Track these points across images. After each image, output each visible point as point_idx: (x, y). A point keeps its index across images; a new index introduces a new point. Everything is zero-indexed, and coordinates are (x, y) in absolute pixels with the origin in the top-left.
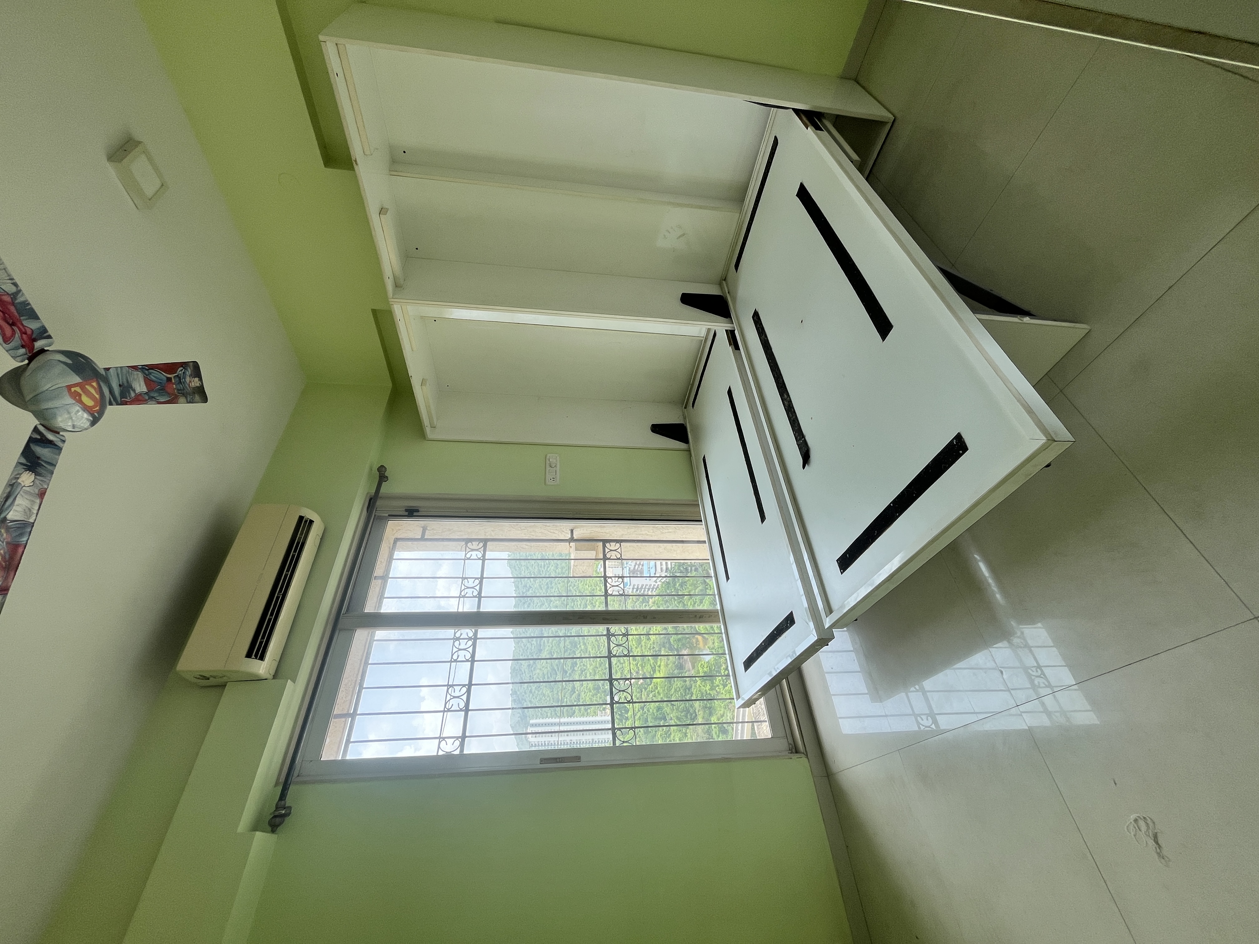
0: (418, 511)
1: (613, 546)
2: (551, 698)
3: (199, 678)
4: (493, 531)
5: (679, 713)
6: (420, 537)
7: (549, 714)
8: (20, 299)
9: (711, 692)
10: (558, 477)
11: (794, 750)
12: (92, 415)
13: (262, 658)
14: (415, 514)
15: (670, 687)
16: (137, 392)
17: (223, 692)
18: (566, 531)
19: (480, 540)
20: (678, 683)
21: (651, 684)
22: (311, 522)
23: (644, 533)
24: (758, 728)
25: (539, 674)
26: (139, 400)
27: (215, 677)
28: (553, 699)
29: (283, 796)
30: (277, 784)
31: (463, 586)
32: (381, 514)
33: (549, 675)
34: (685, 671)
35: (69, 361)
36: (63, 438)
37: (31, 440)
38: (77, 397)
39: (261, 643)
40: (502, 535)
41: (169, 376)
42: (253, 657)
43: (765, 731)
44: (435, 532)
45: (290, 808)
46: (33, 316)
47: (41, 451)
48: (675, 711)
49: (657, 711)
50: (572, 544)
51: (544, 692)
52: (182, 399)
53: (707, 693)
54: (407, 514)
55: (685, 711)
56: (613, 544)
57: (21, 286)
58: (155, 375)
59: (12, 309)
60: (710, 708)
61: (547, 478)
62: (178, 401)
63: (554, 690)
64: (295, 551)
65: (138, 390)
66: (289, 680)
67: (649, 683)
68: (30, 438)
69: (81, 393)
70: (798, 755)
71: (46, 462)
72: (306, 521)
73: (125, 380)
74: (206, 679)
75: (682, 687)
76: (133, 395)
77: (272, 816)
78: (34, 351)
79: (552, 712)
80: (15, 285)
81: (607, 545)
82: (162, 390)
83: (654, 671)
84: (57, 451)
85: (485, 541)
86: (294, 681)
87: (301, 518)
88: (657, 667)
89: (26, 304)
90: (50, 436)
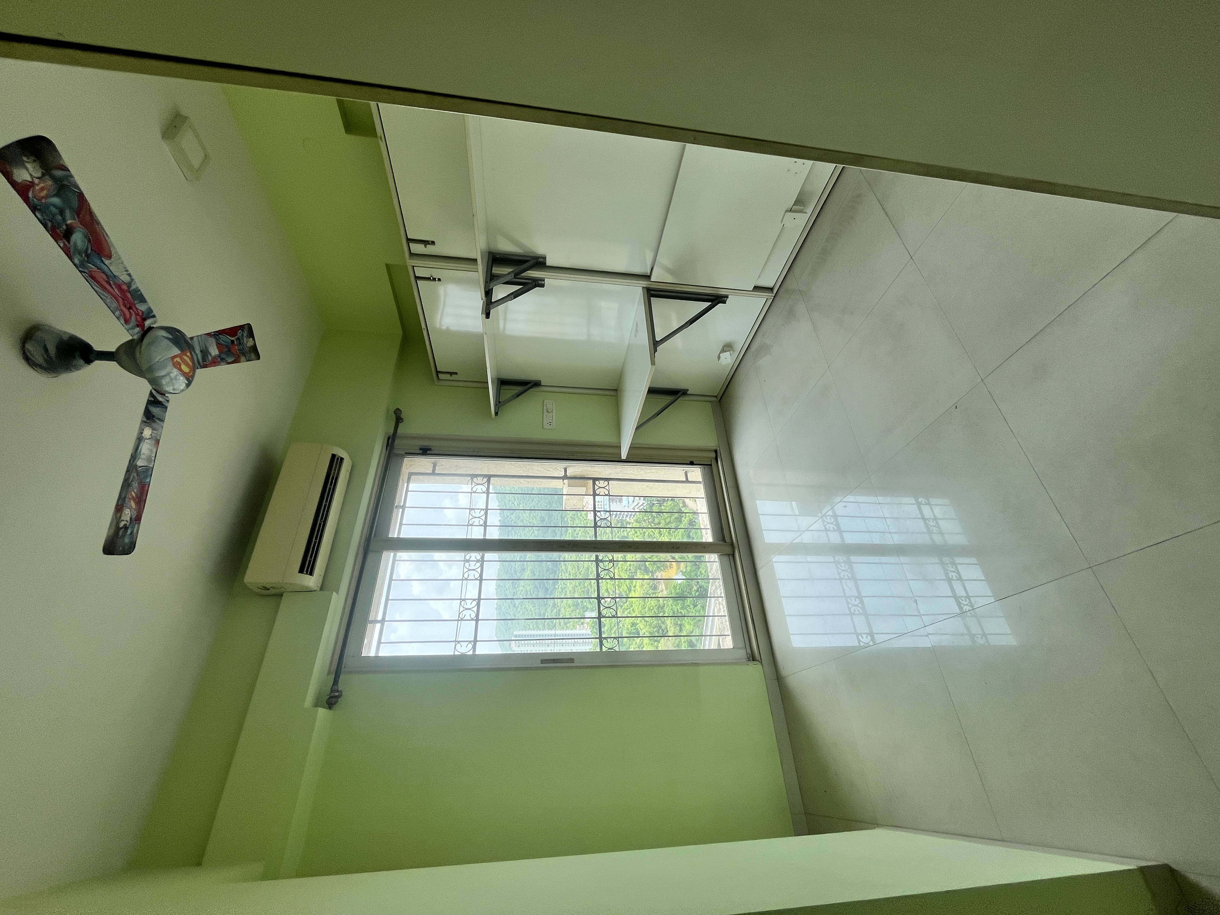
0: (430, 450)
1: (602, 484)
2: (534, 613)
3: (261, 589)
4: (495, 467)
5: (652, 629)
6: (431, 472)
7: (531, 627)
8: (133, 287)
9: (682, 611)
10: (554, 423)
11: (751, 659)
12: (188, 379)
13: (311, 574)
14: (428, 452)
15: (644, 605)
16: (212, 355)
17: (281, 600)
18: (560, 470)
19: (484, 476)
20: (652, 602)
21: (626, 603)
22: (342, 459)
23: (629, 472)
24: (723, 641)
25: (522, 591)
26: (215, 362)
27: (274, 588)
28: (535, 613)
29: (336, 682)
30: (329, 673)
31: (470, 515)
32: (398, 452)
33: (532, 592)
34: (659, 591)
35: (171, 337)
36: (168, 399)
37: (149, 403)
38: (177, 366)
39: (310, 561)
40: (503, 471)
41: (233, 339)
42: (305, 573)
43: (728, 643)
44: (443, 467)
45: (341, 691)
46: (143, 300)
47: (155, 410)
48: (648, 627)
49: (632, 627)
50: (566, 481)
51: (527, 607)
52: (243, 358)
53: (678, 611)
54: (421, 452)
55: (657, 627)
56: (602, 482)
57: (134, 277)
58: (223, 339)
59: (129, 295)
60: (681, 625)
61: (545, 424)
62: (240, 360)
63: (536, 605)
64: (331, 485)
65: (213, 354)
66: (334, 592)
67: (625, 601)
68: (148, 400)
69: (180, 361)
70: (755, 662)
71: (157, 418)
72: (338, 459)
73: (204, 347)
74: (267, 590)
75: (656, 606)
76: (210, 358)
77: (328, 697)
78: (145, 329)
79: (534, 625)
80: (129, 275)
81: (597, 482)
82: (229, 352)
83: (630, 591)
84: (164, 410)
85: (489, 477)
86: (337, 593)
87: (334, 456)
88: (632, 587)
89: (137, 290)
90: (160, 399)
